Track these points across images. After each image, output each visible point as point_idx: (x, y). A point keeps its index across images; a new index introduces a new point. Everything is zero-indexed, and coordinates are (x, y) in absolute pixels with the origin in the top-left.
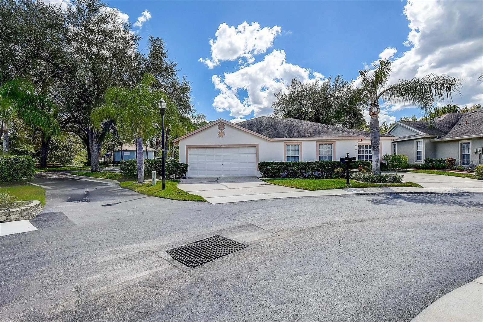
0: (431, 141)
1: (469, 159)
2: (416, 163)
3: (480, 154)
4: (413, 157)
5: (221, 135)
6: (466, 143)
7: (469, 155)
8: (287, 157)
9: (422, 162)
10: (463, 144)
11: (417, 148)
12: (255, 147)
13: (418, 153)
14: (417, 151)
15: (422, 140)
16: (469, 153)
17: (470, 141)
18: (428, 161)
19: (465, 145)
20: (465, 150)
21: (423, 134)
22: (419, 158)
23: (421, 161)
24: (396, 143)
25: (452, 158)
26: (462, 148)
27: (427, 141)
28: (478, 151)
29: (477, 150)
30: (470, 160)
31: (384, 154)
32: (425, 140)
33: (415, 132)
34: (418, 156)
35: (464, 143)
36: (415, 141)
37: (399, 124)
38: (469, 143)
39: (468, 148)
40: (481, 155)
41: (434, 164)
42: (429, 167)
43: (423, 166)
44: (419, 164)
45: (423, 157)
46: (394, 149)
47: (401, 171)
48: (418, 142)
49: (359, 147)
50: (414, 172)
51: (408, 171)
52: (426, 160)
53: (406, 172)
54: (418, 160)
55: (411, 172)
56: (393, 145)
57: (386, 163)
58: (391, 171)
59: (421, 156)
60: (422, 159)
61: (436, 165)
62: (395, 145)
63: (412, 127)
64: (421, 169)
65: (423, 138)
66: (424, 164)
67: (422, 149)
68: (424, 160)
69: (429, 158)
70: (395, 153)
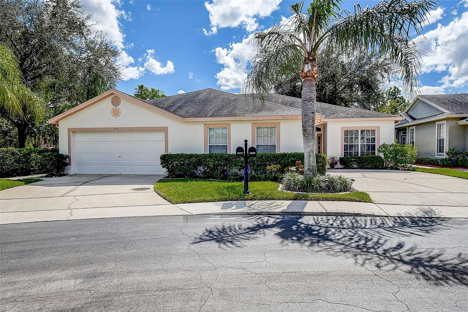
0: (459, 124)
2: (438, 156)
4: (435, 148)
5: (116, 113)
8: (209, 146)
11: (439, 134)
12: (165, 130)
13: (441, 142)
14: (439, 138)
15: (445, 122)
21: (447, 113)
22: (441, 150)
23: (442, 154)
24: (414, 127)
27: (454, 123)
31: (381, 143)
32: (449, 121)
33: (438, 110)
34: (440, 147)
36: (437, 123)
37: (419, 99)
41: (459, 160)
42: (451, 163)
43: (443, 162)
44: (440, 158)
45: (446, 149)
46: (413, 135)
47: (405, 170)
48: (440, 125)
49: (347, 133)
50: (422, 172)
51: (414, 170)
52: (448, 152)
53: (411, 171)
54: (440, 152)
55: (418, 171)
56: (411, 129)
57: (382, 156)
58: (390, 169)
59: (443, 147)
60: (445, 152)
61: (460, 160)
62: (413, 130)
63: (435, 102)
64: (440, 166)
65: (447, 119)
66: (446, 160)
67: (445, 135)
68: (447, 152)
69: (453, 149)
70: (413, 142)
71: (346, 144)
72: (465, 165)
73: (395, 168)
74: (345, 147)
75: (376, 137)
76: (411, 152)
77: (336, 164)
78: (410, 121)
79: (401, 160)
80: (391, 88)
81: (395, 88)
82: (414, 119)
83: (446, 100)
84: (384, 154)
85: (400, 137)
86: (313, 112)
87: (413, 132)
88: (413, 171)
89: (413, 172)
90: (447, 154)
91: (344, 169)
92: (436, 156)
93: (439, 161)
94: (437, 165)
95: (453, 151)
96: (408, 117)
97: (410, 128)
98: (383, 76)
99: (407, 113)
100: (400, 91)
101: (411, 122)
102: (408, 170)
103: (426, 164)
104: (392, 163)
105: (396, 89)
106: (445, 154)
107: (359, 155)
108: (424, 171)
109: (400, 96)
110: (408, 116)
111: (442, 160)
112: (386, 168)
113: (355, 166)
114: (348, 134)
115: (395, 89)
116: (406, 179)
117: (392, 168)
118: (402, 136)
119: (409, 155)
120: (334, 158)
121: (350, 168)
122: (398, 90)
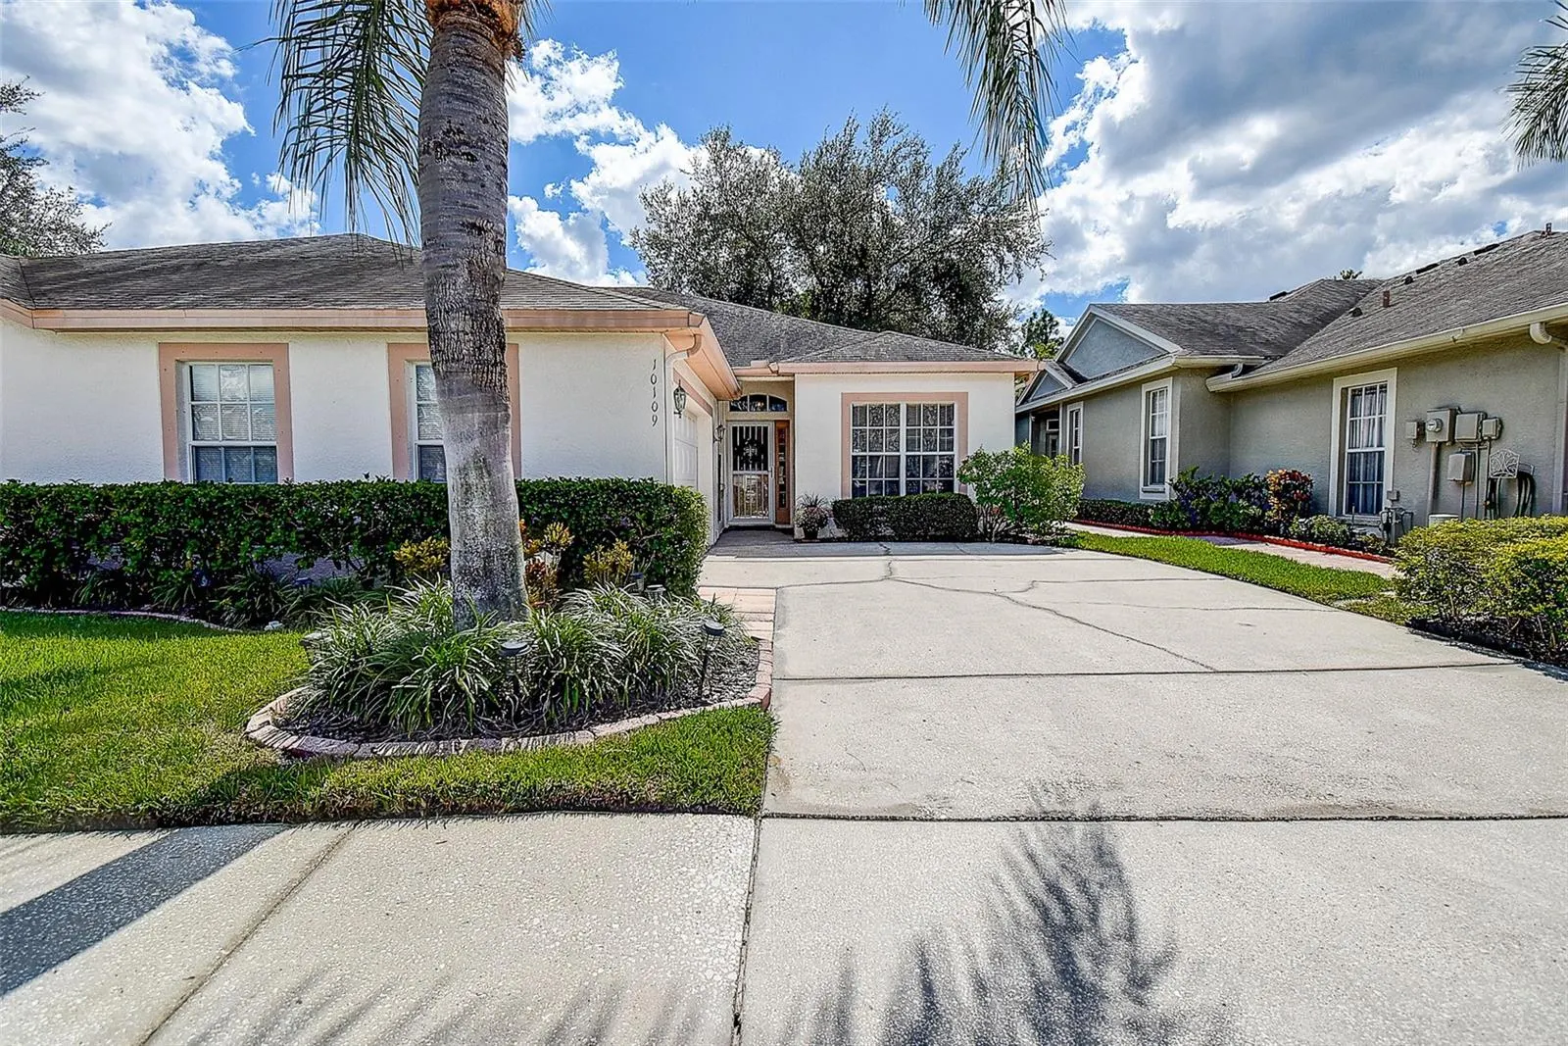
0: (1212, 389)
1: (1380, 478)
2: (1147, 496)
3: (1440, 446)
4: (1135, 468)
6: (1371, 390)
7: (1381, 454)
8: (195, 447)
9: (1167, 492)
10: (1353, 396)
11: (1151, 422)
13: (1155, 447)
14: (1151, 438)
15: (1168, 382)
16: (1380, 445)
17: (1390, 377)
18: (1191, 488)
19: (1363, 402)
20: (1364, 428)
21: (1175, 353)
22: (1155, 475)
23: (1160, 488)
24: (1080, 406)
25: (1293, 476)
26: (1349, 419)
27: (1195, 383)
28: (1429, 428)
29: (1421, 426)
30: (1387, 486)
31: (971, 451)
32: (1180, 381)
33: (1149, 347)
34: (1153, 465)
35: (1361, 390)
36: (1146, 388)
37: (1095, 316)
38: (1384, 388)
39: (1377, 417)
40: (1444, 453)
41: (1213, 506)
42: (1188, 519)
43: (1162, 515)
44: (1152, 501)
45: (1171, 471)
46: (1076, 431)
47: (1044, 543)
48: (1155, 395)
49: (859, 413)
50: (1096, 550)
51: (1072, 542)
52: (1179, 482)
53: (1062, 546)
54: (1153, 482)
55: (1083, 549)
56: (1072, 412)
57: (973, 497)
58: (996, 542)
59: (1162, 464)
60: (1167, 480)
61: (1216, 508)
62: (1077, 414)
63: (1140, 323)
64: (1153, 527)
65: (1175, 373)
66: (1170, 506)
67: (1168, 427)
68: (1175, 481)
69: (1193, 472)
70: (1077, 451)
71: (858, 453)
72: (1231, 524)
73: (1012, 538)
74: (854, 463)
75: (955, 428)
76: (1065, 480)
77: (823, 526)
78: (1069, 386)
79: (1029, 508)
80: (1035, 314)
81: (1045, 314)
82: (1079, 379)
83: (1172, 319)
84: (979, 489)
85: (1042, 438)
86: (473, 226)
87: (1077, 420)
88: (1068, 546)
89: (1069, 553)
90: (1175, 488)
91: (849, 541)
92: (1143, 496)
93: (1149, 511)
94: (1144, 525)
95: (1192, 477)
96: (1065, 373)
97: (1070, 409)
98: (1001, 260)
99: (1060, 361)
100: (1057, 324)
101: (1073, 390)
102: (1055, 543)
103: (1111, 521)
104: (1002, 521)
105: (1047, 319)
106: (1167, 487)
107: (903, 493)
108: (1102, 546)
109: (1057, 337)
110: (1065, 370)
111: (1163, 508)
112: (983, 538)
113: (889, 532)
114: (867, 418)
115: (1045, 316)
116: (1033, 585)
117: (1003, 538)
118: (1048, 435)
119: (1055, 493)
120: (815, 506)
121: (869, 540)
122: (1051, 320)
